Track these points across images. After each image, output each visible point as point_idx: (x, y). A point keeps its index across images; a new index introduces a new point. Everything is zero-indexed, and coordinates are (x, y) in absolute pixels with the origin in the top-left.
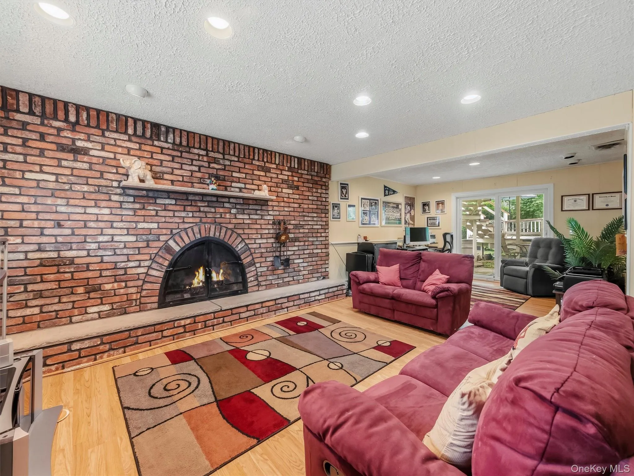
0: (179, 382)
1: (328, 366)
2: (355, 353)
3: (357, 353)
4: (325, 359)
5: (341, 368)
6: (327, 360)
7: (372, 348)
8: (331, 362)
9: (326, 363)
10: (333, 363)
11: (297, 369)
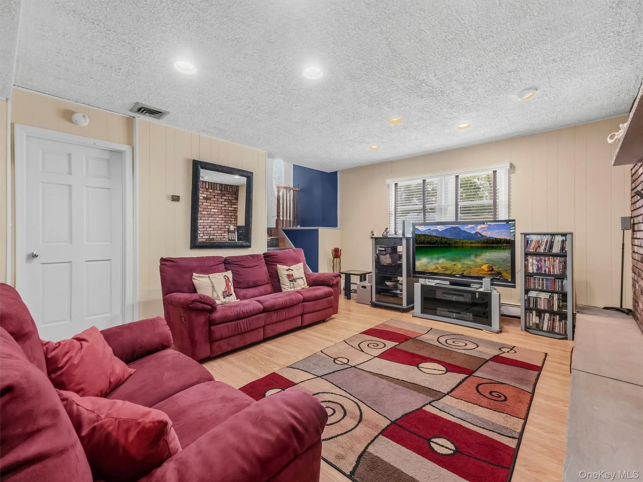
0: (453, 344)
1: (348, 360)
2: (320, 377)
3: (318, 377)
4: (354, 366)
5: (335, 359)
6: (352, 367)
7: (296, 384)
8: (346, 364)
9: (352, 363)
10: (344, 364)
11: (378, 357)
